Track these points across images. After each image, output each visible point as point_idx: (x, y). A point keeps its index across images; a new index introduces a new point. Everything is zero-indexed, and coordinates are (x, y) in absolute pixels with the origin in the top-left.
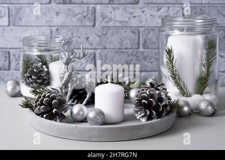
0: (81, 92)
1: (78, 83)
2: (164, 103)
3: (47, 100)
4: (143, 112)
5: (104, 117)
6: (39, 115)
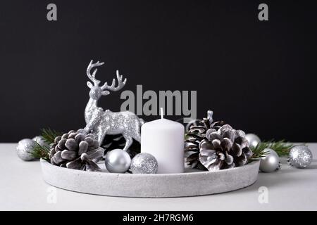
0: (117, 139)
1: (113, 125)
2: (244, 146)
3: (70, 142)
4: (214, 156)
5: (157, 164)
6: (58, 165)
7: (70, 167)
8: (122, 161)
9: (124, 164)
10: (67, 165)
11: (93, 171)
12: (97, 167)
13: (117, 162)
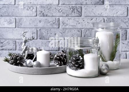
0: (32, 55)
3: (15, 57)
4: (57, 62)
6: (11, 64)
7: (14, 65)
8: (31, 63)
9: (31, 64)
10: (14, 64)
11: (21, 66)
12: (23, 65)
13: (29, 63)
